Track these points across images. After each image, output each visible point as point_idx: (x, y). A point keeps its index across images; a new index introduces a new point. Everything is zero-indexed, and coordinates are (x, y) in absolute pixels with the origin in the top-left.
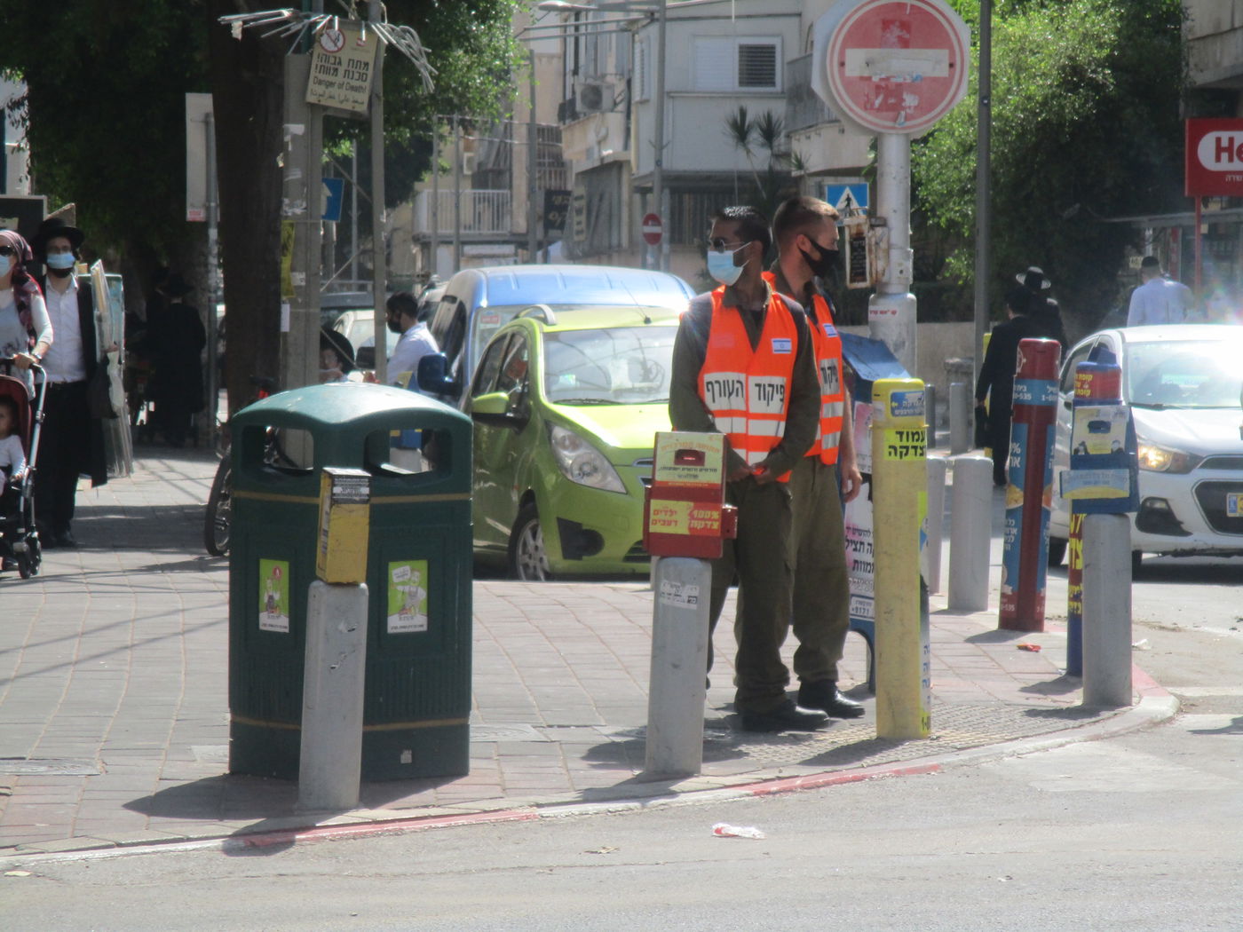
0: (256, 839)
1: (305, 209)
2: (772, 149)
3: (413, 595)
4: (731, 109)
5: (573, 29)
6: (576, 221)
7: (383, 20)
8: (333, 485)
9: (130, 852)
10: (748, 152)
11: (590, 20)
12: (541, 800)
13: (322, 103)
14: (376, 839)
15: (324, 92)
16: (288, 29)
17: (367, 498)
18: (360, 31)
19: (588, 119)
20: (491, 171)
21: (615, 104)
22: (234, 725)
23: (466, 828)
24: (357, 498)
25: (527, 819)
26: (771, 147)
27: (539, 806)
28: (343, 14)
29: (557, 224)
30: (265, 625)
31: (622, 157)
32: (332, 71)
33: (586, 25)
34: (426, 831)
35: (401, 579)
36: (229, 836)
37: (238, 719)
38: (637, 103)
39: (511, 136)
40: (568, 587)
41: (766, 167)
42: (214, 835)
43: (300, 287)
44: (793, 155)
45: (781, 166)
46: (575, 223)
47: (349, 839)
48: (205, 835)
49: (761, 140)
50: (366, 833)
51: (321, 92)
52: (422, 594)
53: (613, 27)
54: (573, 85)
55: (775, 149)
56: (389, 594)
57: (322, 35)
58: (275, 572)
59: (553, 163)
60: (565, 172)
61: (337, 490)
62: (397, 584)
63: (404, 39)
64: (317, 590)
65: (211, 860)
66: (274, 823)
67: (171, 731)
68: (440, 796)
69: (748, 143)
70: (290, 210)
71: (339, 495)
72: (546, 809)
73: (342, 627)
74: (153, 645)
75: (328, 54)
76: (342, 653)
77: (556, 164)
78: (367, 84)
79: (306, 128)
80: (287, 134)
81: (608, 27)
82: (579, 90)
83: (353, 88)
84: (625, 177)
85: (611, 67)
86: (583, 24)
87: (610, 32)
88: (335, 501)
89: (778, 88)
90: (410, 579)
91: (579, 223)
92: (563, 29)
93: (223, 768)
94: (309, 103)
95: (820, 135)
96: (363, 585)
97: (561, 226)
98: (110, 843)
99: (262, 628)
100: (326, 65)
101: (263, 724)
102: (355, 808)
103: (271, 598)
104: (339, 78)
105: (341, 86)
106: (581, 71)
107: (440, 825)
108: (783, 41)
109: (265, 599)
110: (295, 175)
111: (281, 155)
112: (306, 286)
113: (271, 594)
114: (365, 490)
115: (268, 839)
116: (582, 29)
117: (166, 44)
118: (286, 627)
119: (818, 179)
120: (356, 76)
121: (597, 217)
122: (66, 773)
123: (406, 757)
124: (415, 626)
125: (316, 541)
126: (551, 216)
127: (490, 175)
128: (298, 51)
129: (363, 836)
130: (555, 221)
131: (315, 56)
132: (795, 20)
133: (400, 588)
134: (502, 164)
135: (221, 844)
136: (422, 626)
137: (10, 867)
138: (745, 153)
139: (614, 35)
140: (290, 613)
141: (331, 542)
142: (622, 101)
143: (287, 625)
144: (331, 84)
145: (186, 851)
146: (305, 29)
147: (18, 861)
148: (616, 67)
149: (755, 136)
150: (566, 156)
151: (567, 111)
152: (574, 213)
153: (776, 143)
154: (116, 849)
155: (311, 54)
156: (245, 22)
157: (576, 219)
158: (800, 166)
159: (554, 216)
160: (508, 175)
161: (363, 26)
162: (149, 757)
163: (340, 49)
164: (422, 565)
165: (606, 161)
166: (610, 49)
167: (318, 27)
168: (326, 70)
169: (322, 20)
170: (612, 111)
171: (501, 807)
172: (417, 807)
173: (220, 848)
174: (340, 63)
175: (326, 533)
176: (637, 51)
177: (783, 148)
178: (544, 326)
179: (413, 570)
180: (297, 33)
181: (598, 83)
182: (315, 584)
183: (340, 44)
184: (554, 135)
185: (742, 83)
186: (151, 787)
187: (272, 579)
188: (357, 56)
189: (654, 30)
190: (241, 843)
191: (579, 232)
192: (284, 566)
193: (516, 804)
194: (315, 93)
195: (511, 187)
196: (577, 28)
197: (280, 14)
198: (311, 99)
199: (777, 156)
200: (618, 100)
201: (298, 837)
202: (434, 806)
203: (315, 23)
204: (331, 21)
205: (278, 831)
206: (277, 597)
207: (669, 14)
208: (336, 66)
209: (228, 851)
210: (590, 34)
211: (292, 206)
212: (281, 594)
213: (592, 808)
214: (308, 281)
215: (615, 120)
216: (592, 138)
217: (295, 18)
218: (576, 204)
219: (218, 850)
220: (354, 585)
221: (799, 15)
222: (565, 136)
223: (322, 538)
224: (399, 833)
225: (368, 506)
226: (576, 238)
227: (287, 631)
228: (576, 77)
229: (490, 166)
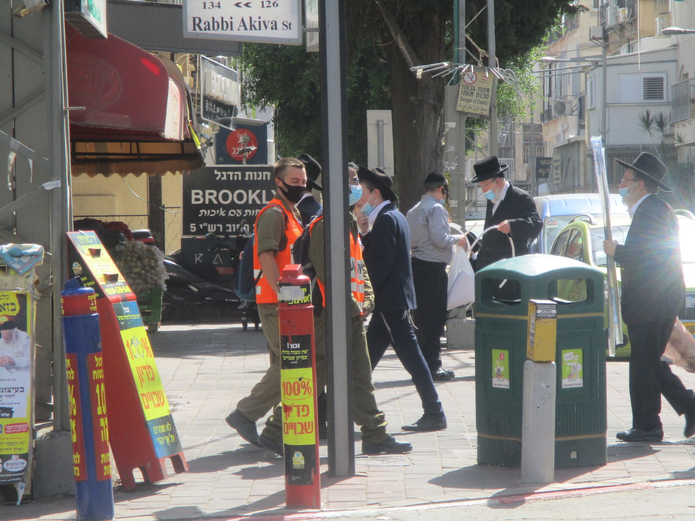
0: (505, 500)
1: (457, 167)
2: (663, 132)
3: (575, 368)
4: (642, 111)
5: (548, 72)
6: (555, 173)
7: (497, 67)
8: (537, 309)
9: (440, 506)
10: (651, 134)
11: (558, 68)
12: (652, 478)
13: (465, 111)
14: (568, 499)
15: (466, 105)
16: (448, 72)
17: (555, 315)
18: (485, 72)
19: (557, 119)
20: (503, 148)
21: (573, 111)
22: (479, 439)
23: (615, 493)
24: (550, 316)
25: (647, 488)
26: (662, 131)
27: (651, 481)
28: (475, 64)
29: (543, 175)
30: (496, 385)
31: (579, 138)
32: (470, 94)
33: (555, 70)
34: (594, 495)
35: (569, 359)
36: (489, 498)
37: (482, 435)
38: (588, 110)
39: (514, 130)
40: (612, 364)
41: (660, 142)
42: (482, 497)
43: (454, 208)
44: (676, 134)
45: (668, 141)
46: (555, 174)
47: (553, 499)
48: (477, 497)
49: (657, 128)
50: (562, 496)
51: (464, 105)
52: (580, 367)
53: (571, 71)
54: (549, 102)
55: (665, 132)
56: (563, 367)
57: (464, 75)
58: (501, 357)
59: (537, 143)
60: (543, 148)
61: (539, 311)
62: (567, 362)
63: (508, 76)
64: (529, 366)
65: (483, 510)
66: (512, 491)
67: (437, 442)
68: (596, 476)
69: (651, 129)
70: (449, 168)
71: (540, 314)
72: (656, 483)
73: (543, 385)
74: (408, 397)
75: (468, 85)
76: (543, 399)
77: (538, 144)
78: (488, 100)
79: (457, 124)
80: (447, 127)
81: (567, 71)
82: (553, 104)
83: (481, 102)
84: (582, 149)
85: (570, 92)
86: (554, 70)
87: (569, 73)
88: (538, 318)
89: (665, 100)
90: (573, 359)
91: (557, 174)
92: (542, 73)
93: (474, 462)
94: (458, 111)
95: (690, 124)
96: (554, 363)
97: (546, 176)
98: (428, 502)
99: (494, 386)
100: (467, 90)
101: (495, 437)
102: (552, 483)
103: (499, 370)
104: (474, 98)
105: (475, 101)
106: (553, 95)
107: (601, 492)
108: (667, 76)
109: (495, 370)
110: (451, 149)
111: (444, 138)
112: (458, 207)
113: (499, 368)
114: (554, 312)
115: (510, 499)
116: (553, 73)
117: (356, 85)
118: (507, 386)
119: (688, 147)
120: (483, 96)
121: (567, 171)
122: (392, 465)
123: (574, 455)
124: (577, 384)
125: (526, 338)
126: (540, 171)
127: (503, 150)
128: (451, 84)
129: (561, 498)
130: (542, 174)
131: (461, 86)
132: (674, 64)
133: (568, 364)
134: (509, 144)
135: (487, 502)
136: (580, 384)
137: (379, 514)
138: (649, 134)
139: (571, 75)
140: (510, 378)
141: (536, 340)
142: (575, 110)
143: (508, 384)
144: (470, 101)
145: (468, 506)
146: (456, 72)
147: (382, 511)
148: (573, 92)
149: (654, 125)
150: (545, 139)
151: (547, 115)
152: (554, 169)
153: (665, 129)
154: (431, 505)
155: (459, 85)
156: (424, 70)
157: (555, 172)
158: (680, 140)
159: (541, 171)
160: (513, 150)
161: (487, 69)
162: (432, 456)
163: (474, 82)
164: (579, 352)
165: (571, 141)
166: (569, 83)
167: (463, 71)
168: (466, 93)
169: (465, 67)
170: (571, 115)
171: (631, 482)
172: (585, 482)
173: (486, 504)
174: (474, 90)
175: (533, 335)
176: (589, 82)
177: (668, 132)
178: (590, 225)
179: (575, 354)
180: (451, 75)
181: (563, 100)
182: (527, 362)
183: (474, 80)
184: (539, 128)
185: (645, 98)
186: (440, 473)
187: (499, 360)
188: (483, 86)
189: (599, 71)
190: (497, 501)
191: (557, 179)
192: (506, 353)
193: (639, 481)
194: (461, 106)
195: (514, 157)
196: (550, 73)
197: (442, 65)
198: (459, 109)
199: (666, 136)
200: (574, 109)
201: (527, 498)
202: (594, 481)
203: (462, 69)
204: (469, 67)
205: (514, 495)
206: (502, 369)
207: (608, 62)
208: (472, 91)
209: (491, 506)
210: (557, 75)
211: (449, 165)
212: (505, 368)
213: (680, 482)
214: (458, 204)
215: (573, 120)
216: (559, 129)
217: (451, 67)
218: (555, 164)
219: (485, 505)
220: (549, 362)
221: (676, 61)
222: (544, 129)
223: (530, 338)
224: (579, 496)
225: (556, 320)
226: (555, 182)
227: (508, 387)
228: (550, 98)
229: (503, 146)
